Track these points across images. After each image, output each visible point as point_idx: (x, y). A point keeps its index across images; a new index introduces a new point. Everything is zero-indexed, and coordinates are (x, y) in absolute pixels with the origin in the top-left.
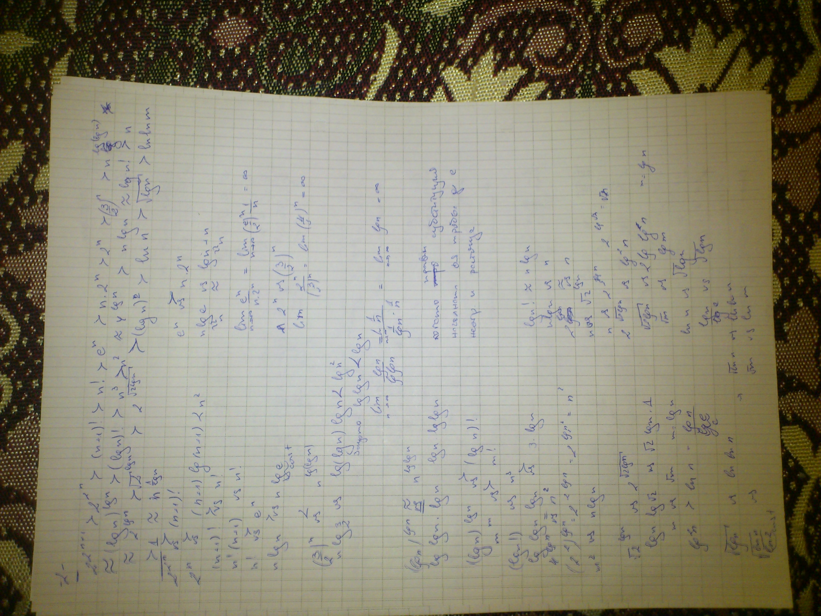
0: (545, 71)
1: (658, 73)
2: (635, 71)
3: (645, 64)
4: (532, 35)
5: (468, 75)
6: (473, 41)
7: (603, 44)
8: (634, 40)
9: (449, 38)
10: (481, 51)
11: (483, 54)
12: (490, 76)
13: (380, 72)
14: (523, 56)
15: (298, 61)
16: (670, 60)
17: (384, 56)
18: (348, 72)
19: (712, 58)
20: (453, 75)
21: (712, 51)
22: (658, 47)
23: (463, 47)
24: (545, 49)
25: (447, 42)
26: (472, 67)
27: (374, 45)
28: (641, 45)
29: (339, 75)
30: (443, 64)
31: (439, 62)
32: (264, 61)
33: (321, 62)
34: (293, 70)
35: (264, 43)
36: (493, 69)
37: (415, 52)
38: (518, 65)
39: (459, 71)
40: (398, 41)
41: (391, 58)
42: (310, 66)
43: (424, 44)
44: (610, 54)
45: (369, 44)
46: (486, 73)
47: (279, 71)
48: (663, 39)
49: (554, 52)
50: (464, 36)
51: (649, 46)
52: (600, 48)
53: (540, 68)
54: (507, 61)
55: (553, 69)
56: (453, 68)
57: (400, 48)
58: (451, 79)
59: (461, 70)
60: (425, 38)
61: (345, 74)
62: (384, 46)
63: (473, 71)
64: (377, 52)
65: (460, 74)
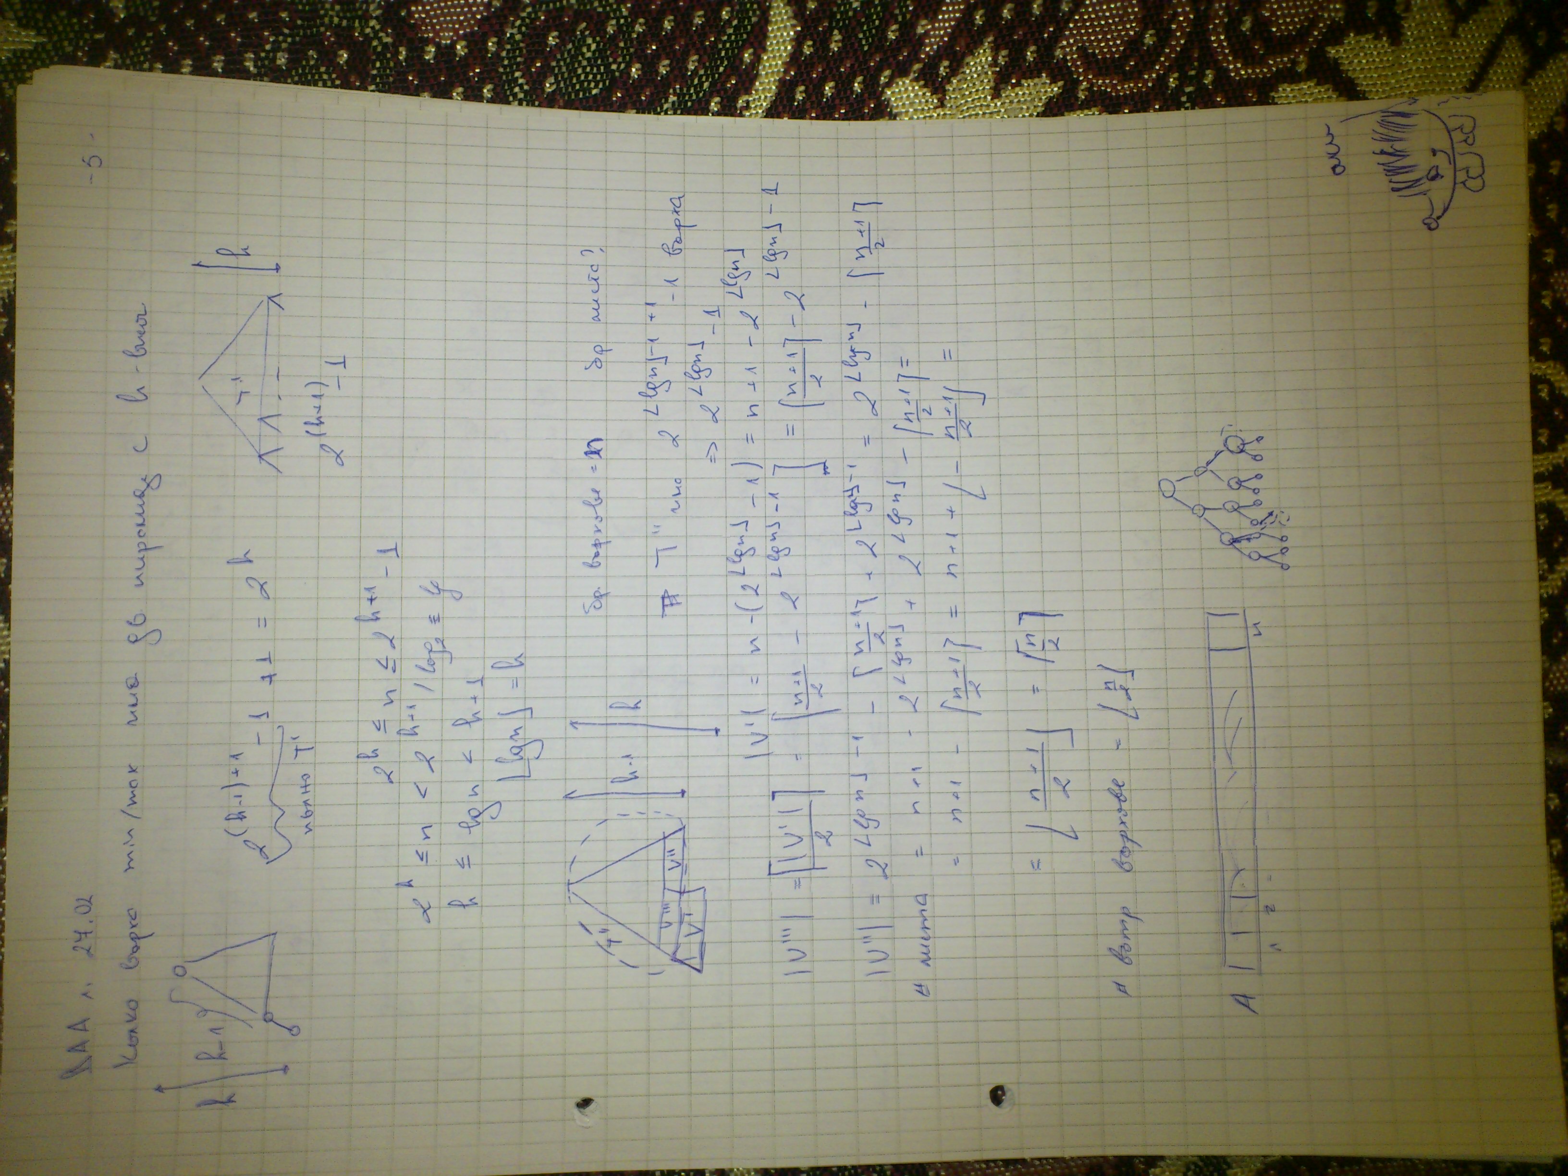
0: (1101, 86)
1: (1334, 90)
2: (1286, 85)
3: (1306, 70)
4: (1072, 12)
5: (940, 96)
6: (950, 26)
7: (1220, 30)
8: (1285, 21)
9: (900, 18)
10: (968, 46)
11: (973, 54)
12: (986, 97)
13: (757, 91)
14: (1053, 57)
15: (588, 69)
16: (1360, 62)
17: (765, 58)
18: (692, 91)
19: (1446, 59)
20: (908, 96)
21: (1448, 44)
22: (1335, 35)
23: (930, 37)
24: (1100, 41)
25: (894, 27)
26: (948, 79)
27: (745, 36)
28: (1298, 31)
29: (672, 98)
30: (887, 73)
31: (879, 70)
32: (518, 70)
33: (634, 71)
34: (578, 87)
35: (515, 31)
36: (992, 84)
37: (829, 50)
38: (1044, 75)
39: (920, 87)
40: (793, 26)
41: (780, 62)
42: (613, 80)
43: (847, 32)
44: (1234, 52)
45: (735, 33)
46: (977, 91)
47: (550, 90)
48: (1346, 18)
49: (1118, 46)
50: (931, 14)
51: (1316, 33)
52: (1213, 38)
53: (1089, 81)
54: (1020, 67)
55: (1114, 82)
56: (907, 82)
57: (799, 41)
58: (904, 104)
59: (925, 86)
60: (850, 19)
61: (684, 95)
62: (765, 36)
63: (949, 88)
64: (751, 51)
65: (924, 94)
